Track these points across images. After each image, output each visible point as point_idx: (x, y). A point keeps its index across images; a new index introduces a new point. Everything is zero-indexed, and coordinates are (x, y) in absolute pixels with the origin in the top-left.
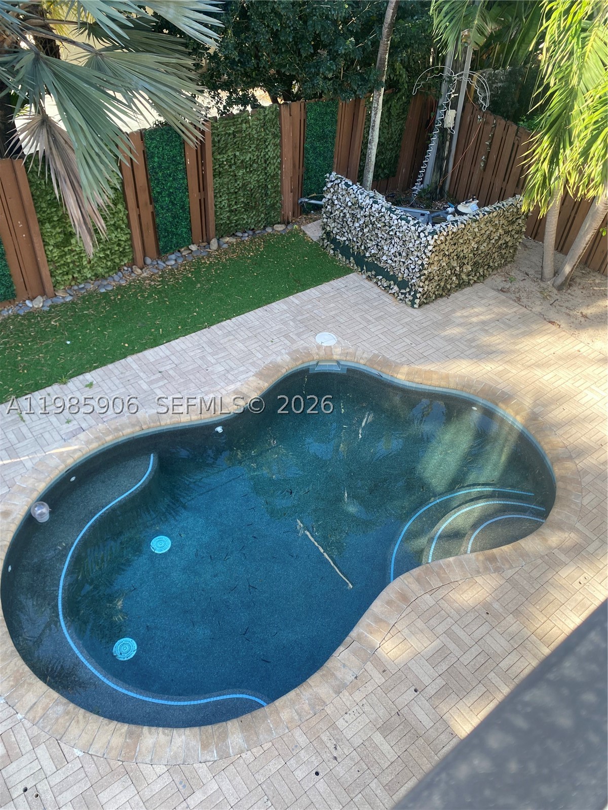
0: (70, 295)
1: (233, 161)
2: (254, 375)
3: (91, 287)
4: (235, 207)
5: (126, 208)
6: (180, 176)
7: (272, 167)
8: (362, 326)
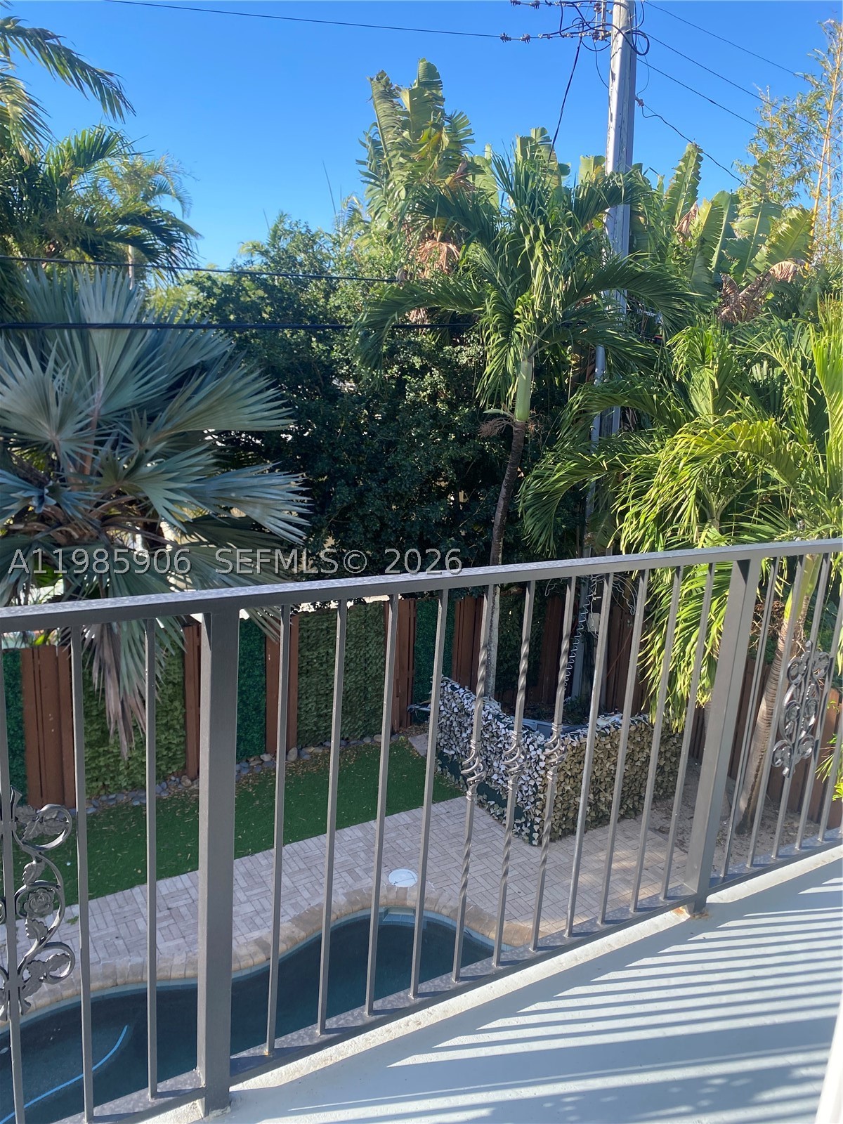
0: (94, 807)
1: (324, 659)
2: (290, 921)
3: (123, 798)
4: (325, 711)
5: (184, 706)
6: (257, 673)
7: (374, 668)
8: (456, 864)
